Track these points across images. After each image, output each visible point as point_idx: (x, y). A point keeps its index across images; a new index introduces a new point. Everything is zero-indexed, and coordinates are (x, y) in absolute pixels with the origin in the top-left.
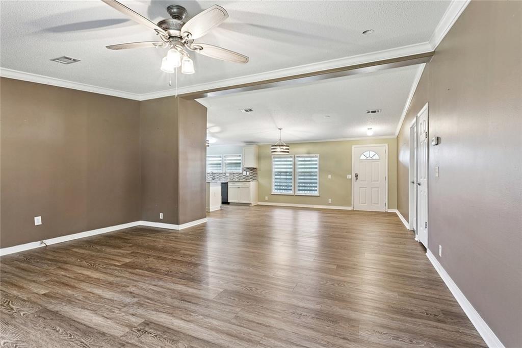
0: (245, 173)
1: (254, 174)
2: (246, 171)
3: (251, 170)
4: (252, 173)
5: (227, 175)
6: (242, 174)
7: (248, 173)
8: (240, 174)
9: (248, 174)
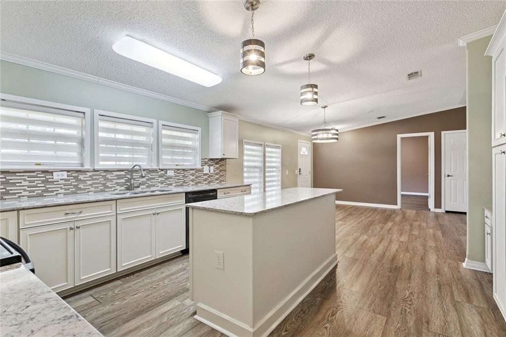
0: (206, 169)
1: (220, 171)
2: (209, 166)
3: (217, 163)
4: (217, 168)
5: (170, 173)
6: (202, 170)
7: (212, 168)
8: (197, 170)
9: (212, 171)
